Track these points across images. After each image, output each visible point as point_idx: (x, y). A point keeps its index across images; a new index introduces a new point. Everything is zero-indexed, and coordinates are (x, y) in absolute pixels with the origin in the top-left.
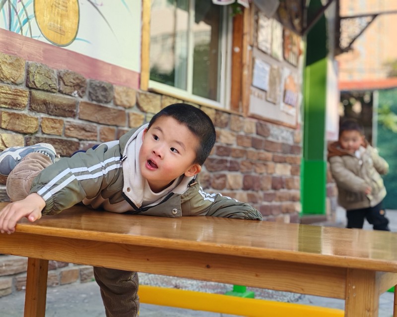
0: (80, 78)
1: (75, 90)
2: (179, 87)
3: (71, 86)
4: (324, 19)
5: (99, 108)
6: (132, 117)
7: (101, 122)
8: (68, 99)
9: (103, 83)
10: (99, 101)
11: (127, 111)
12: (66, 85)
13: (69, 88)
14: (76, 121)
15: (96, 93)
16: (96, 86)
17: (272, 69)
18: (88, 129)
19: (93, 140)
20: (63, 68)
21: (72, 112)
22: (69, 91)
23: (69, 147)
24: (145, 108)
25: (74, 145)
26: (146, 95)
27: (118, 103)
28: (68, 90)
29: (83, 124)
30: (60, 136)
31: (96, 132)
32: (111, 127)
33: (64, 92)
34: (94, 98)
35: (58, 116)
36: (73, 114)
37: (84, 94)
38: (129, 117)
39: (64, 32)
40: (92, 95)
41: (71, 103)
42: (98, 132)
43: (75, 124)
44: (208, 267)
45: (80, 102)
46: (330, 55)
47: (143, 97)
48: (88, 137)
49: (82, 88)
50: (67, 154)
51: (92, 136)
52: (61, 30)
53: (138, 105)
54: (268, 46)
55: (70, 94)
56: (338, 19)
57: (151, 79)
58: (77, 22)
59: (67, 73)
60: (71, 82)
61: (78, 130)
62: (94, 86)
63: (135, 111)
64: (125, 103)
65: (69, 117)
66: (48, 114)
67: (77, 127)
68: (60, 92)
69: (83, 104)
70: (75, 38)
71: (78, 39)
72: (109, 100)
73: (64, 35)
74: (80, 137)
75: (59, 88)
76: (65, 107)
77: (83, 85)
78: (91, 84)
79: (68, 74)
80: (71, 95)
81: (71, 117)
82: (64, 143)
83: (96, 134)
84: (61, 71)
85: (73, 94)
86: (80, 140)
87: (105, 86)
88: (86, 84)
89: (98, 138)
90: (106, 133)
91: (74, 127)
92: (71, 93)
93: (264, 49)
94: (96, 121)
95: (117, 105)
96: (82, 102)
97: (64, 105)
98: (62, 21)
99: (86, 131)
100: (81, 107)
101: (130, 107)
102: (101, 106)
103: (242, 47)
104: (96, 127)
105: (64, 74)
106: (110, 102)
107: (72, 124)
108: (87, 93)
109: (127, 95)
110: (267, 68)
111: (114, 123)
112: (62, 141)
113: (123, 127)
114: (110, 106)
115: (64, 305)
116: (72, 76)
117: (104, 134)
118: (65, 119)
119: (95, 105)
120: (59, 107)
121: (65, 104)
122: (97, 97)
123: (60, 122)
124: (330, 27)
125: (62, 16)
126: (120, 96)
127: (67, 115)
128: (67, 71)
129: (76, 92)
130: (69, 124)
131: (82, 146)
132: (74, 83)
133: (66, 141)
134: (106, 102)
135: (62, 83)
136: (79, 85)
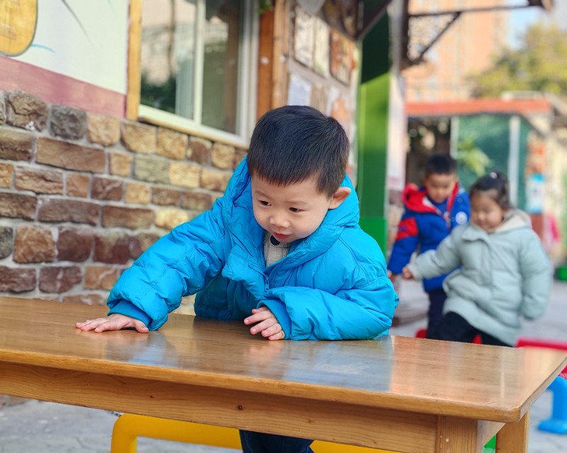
0: (38, 102)
1: (30, 120)
2: (182, 115)
3: (25, 115)
4: (386, 19)
5: (66, 147)
6: (114, 160)
7: (68, 167)
8: (20, 133)
9: (71, 109)
10: (66, 136)
11: (107, 150)
12: (17, 114)
13: (21, 117)
14: (31, 167)
15: (62, 125)
16: (61, 114)
17: (314, 89)
18: (49, 178)
19: (58, 194)
20: (13, 88)
21: (26, 152)
22: (22, 122)
23: (22, 205)
24: (133, 146)
25: (28, 201)
26: (134, 127)
27: (94, 138)
28: (20, 120)
29: (42, 170)
30: (8, 188)
31: (61, 182)
32: (84, 175)
33: (14, 124)
34: (58, 132)
35: (6, 159)
36: (28, 155)
37: (44, 126)
38: (110, 160)
39: (15, 35)
40: (55, 127)
41: (23, 139)
42: (65, 182)
43: (30, 170)
44: (240, 408)
45: (38, 137)
46: (394, 69)
47: (130, 129)
48: (49, 189)
49: (41, 118)
50: (18, 214)
51: (55, 188)
52: (10, 32)
53: (123, 141)
54: (309, 56)
55: (23, 126)
56: (406, 17)
57: (142, 103)
58: (34, 19)
59: (19, 96)
60: (25, 109)
61: (34, 180)
62: (58, 115)
63: (118, 150)
64: (104, 139)
65: (22, 159)
67: (32, 175)
68: (9, 123)
69: (43, 141)
70: (30, 45)
71: (36, 46)
72: (80, 135)
73: (15, 39)
74: (37, 190)
75: (8, 118)
76: (15, 147)
77: (42, 113)
78: (54, 111)
79: (21, 98)
80: (24, 128)
81: (25, 160)
82: (14, 199)
83: (61, 185)
84: (10, 93)
85: (27, 127)
86: (38, 194)
87: (75, 114)
88: (47, 112)
89: (64, 191)
90: (76, 183)
91: (29, 175)
92: (25, 124)
93: (303, 60)
94: (62, 166)
95: (92, 142)
96: (40, 139)
97: (14, 143)
98: (11, 19)
99: (46, 180)
100: (40, 146)
101: (111, 145)
102: (68, 144)
103: (271, 58)
104: (61, 174)
105: (15, 98)
106: (81, 137)
107: (26, 170)
108: (48, 124)
109: (107, 128)
110: (308, 88)
111: (89, 169)
112: (10, 196)
113: (102, 173)
114: (82, 143)
115: (14, 437)
116: (26, 101)
117: (73, 185)
118: (15, 164)
119: (60, 142)
120: (7, 146)
121: (16, 141)
122: (63, 130)
123: (9, 167)
124: (395, 29)
125: (11, 11)
126: (97, 128)
127: (18, 157)
128: (19, 92)
129: (32, 123)
130: (21, 170)
131: (40, 202)
132: (28, 111)
133: (17, 196)
134: (77, 138)
135: (11, 110)
136: (36, 114)
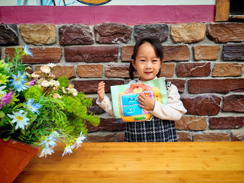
0: (119, 27)
6: (199, 51)
8: (107, 47)
11: (191, 46)
12: (102, 36)
13: (107, 37)
14: (118, 64)
16: (143, 30)
21: (111, 57)
24: (220, 39)
27: (177, 40)
30: (100, 77)
33: (101, 42)
35: (97, 62)
36: (114, 58)
37: (128, 39)
38: (194, 51)
43: (116, 66)
45: (122, 47)
49: (124, 35)
53: (209, 37)
55: (108, 42)
62: (139, 31)
63: (205, 44)
64: (187, 38)
65: (110, 61)
66: (85, 62)
68: (98, 42)
75: (96, 39)
77: (125, 32)
78: (136, 29)
79: (104, 27)
80: (111, 44)
81: (113, 61)
84: (96, 26)
86: (125, 78)
87: (155, 27)
91: (115, 69)
92: (111, 41)
100: (123, 51)
105: (100, 27)
107: (112, 67)
108: (132, 38)
113: (186, 61)
118: (105, 64)
121: (102, 52)
123: (98, 66)
126: (178, 33)
129: (116, 39)
130: (109, 67)
132: (112, 33)
133: (106, 81)
135: (98, 35)
136: (119, 33)
